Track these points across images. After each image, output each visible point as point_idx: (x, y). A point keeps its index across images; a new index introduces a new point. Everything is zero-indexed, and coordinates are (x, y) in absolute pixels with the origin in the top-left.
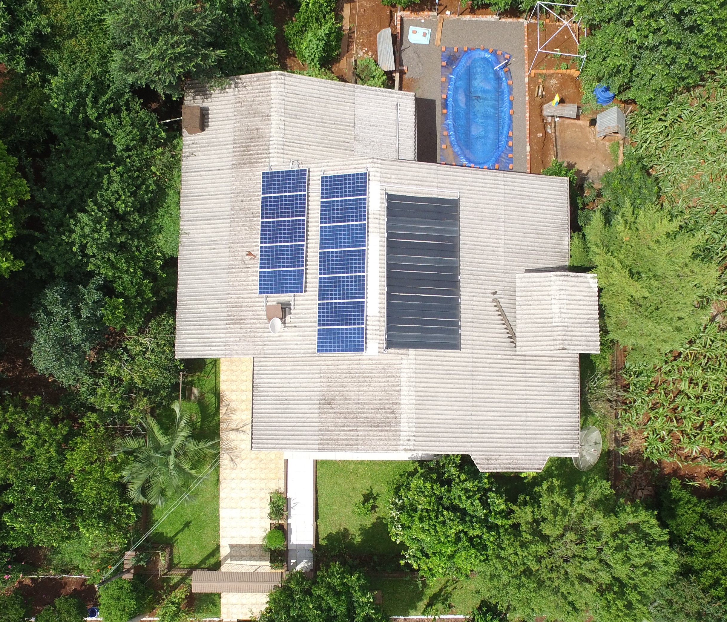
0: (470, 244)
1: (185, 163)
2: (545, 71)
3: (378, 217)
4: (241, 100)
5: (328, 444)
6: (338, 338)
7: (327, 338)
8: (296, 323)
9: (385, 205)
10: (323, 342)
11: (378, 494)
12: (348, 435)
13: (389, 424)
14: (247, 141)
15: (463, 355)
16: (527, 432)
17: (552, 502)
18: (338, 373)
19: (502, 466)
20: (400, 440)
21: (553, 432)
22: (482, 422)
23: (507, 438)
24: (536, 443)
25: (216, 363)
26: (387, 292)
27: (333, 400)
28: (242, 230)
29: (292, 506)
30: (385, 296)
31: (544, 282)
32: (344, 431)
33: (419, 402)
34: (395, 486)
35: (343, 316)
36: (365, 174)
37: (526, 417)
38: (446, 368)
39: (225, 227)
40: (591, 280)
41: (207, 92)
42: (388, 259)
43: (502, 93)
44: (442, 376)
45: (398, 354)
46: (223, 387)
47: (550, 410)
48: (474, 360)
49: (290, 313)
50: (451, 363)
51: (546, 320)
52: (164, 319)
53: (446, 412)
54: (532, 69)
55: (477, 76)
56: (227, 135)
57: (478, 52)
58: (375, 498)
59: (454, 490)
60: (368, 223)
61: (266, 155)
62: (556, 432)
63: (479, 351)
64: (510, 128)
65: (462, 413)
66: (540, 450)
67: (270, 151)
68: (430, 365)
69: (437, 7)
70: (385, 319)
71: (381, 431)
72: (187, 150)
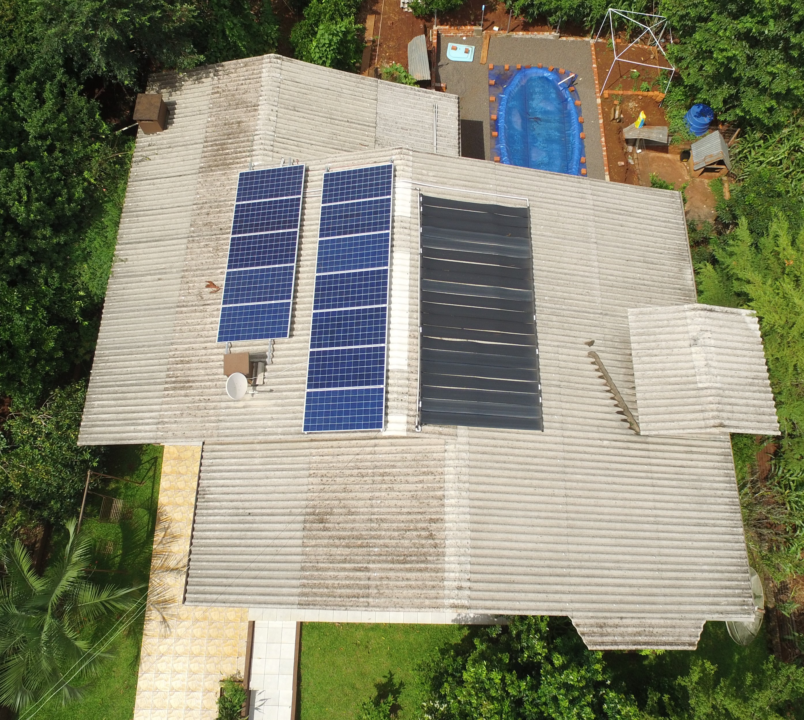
0: (548, 271)
1: (135, 170)
2: (621, 92)
3: (407, 225)
4: (220, 90)
5: (315, 595)
6: (340, 406)
7: (321, 407)
8: (273, 384)
9: (418, 210)
10: (314, 414)
11: (402, 684)
12: (352, 578)
13: (424, 558)
14: (222, 138)
15: (547, 439)
16: (665, 574)
17: (714, 707)
18: (339, 468)
19: (627, 639)
20: (443, 588)
21: (706, 575)
22: (586, 556)
23: (630, 586)
24: (681, 595)
25: (156, 462)
26: (422, 335)
27: (327, 514)
28: (204, 253)
29: (257, 704)
30: (419, 341)
31: (675, 319)
32: (344, 569)
33: (476, 518)
34: (432, 675)
35: (349, 371)
36: (390, 167)
37: (660, 547)
38: (521, 459)
39: (179, 250)
40: (749, 319)
41: (177, 84)
42: (423, 285)
43: (569, 115)
44: (513, 473)
45: (440, 434)
46: (162, 499)
47: (697, 536)
48: (567, 448)
49: (265, 370)
50: (528, 452)
51: (685, 379)
52: (78, 390)
53: (523, 537)
54: (605, 89)
55: (535, 96)
56: (196, 132)
57: (535, 70)
58: (396, 693)
59: (544, 688)
60: (393, 234)
61: (248, 154)
62: (711, 575)
63: (574, 434)
64: (582, 153)
65: (551, 539)
66: (688, 608)
67: (254, 148)
68: (494, 454)
69: (482, 22)
70: (418, 376)
71: (410, 570)
72: (139, 154)
